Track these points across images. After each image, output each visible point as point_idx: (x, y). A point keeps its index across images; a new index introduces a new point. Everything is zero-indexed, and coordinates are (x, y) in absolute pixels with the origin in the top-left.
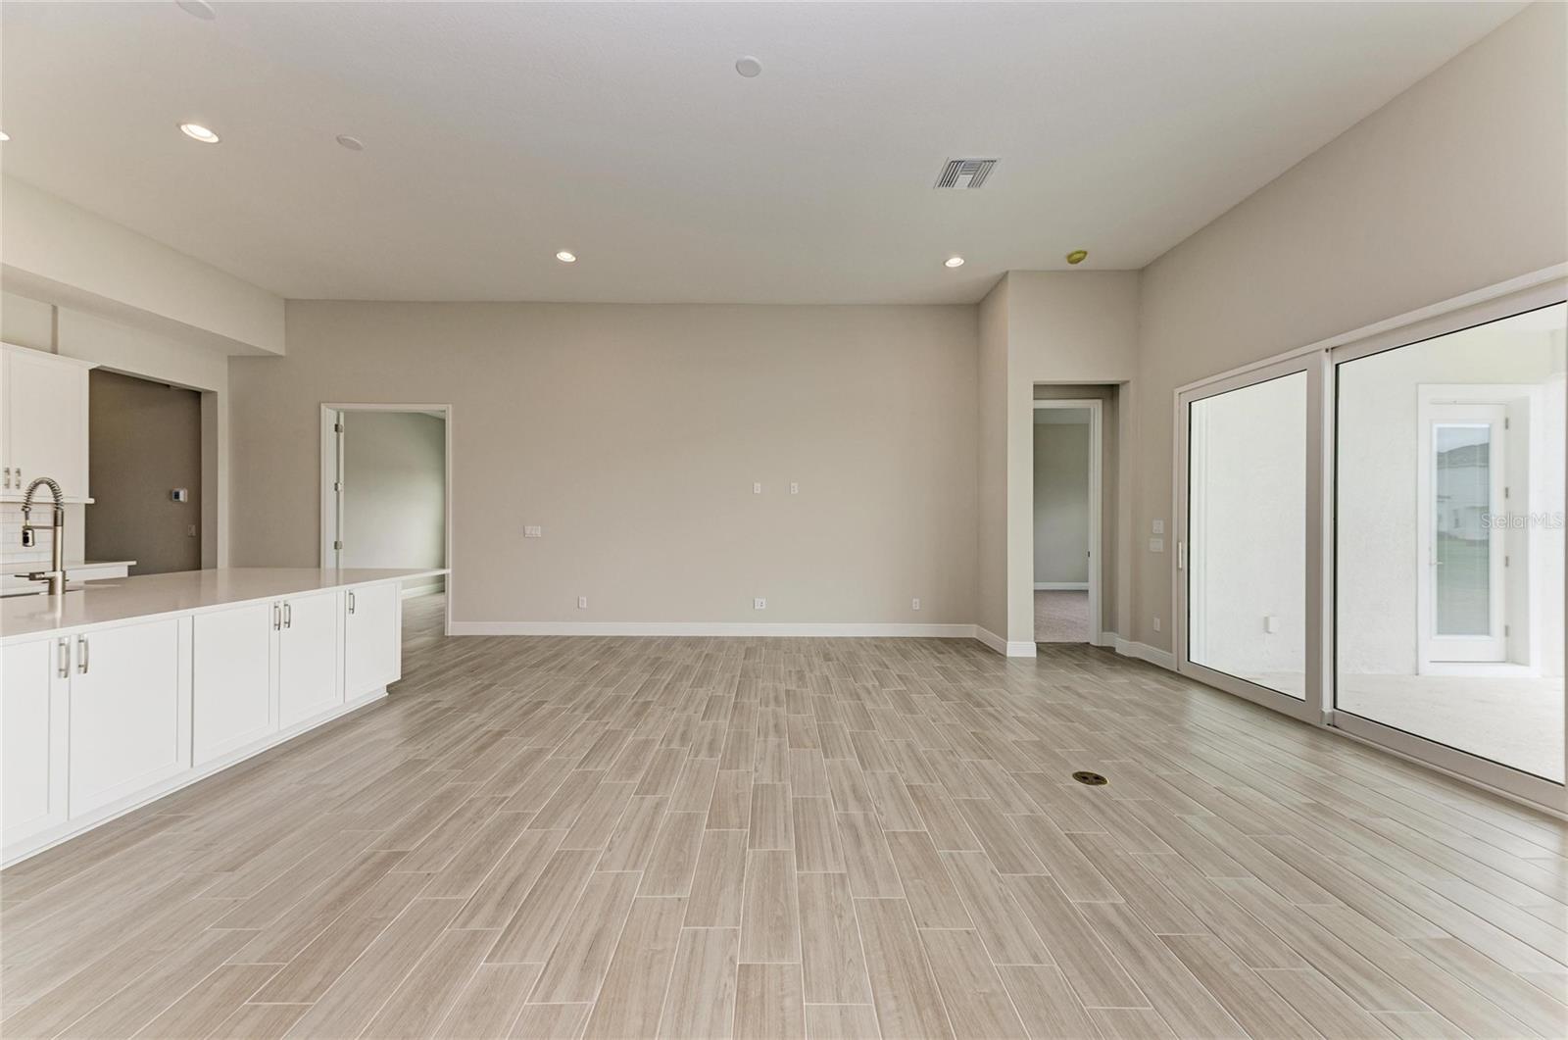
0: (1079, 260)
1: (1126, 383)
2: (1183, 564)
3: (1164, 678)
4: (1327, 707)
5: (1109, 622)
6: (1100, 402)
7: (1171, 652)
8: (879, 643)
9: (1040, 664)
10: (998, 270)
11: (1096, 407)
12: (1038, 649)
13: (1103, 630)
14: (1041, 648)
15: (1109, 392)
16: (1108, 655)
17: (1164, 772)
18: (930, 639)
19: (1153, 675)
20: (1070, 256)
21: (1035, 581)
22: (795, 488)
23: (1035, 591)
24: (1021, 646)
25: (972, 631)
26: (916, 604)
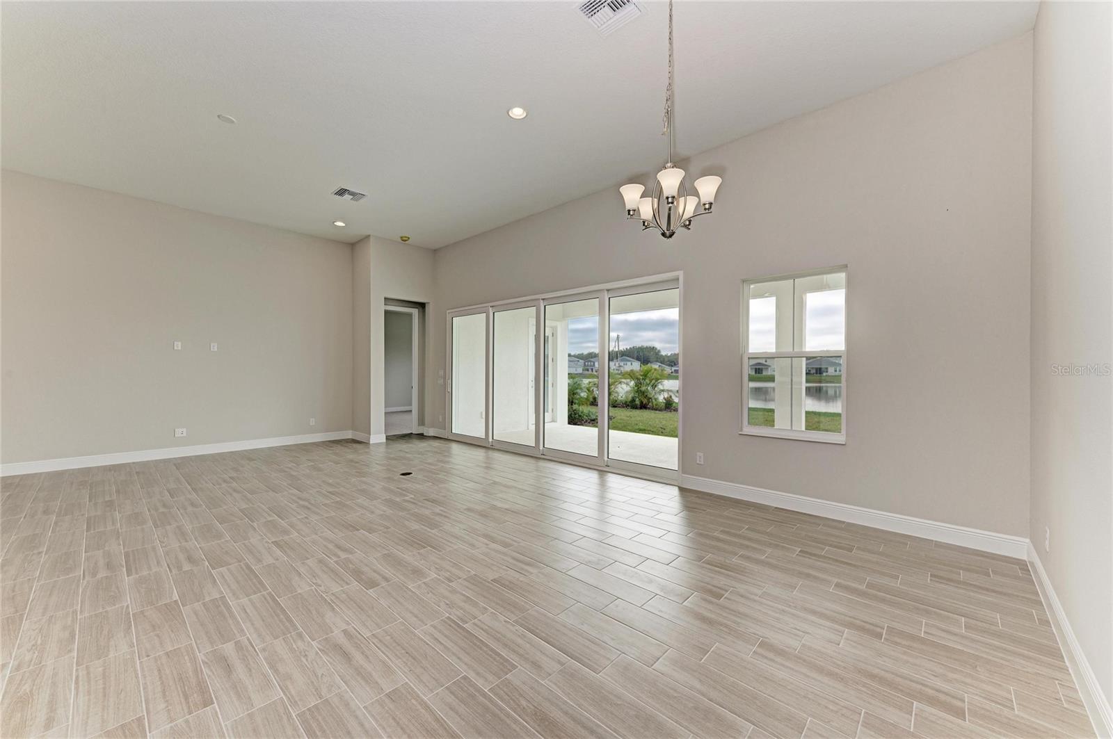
0: (406, 241)
1: (428, 303)
2: (449, 390)
3: (442, 441)
4: (490, 440)
5: (421, 422)
6: (417, 310)
7: (445, 429)
8: (287, 449)
9: (387, 444)
10: (365, 232)
11: (415, 312)
12: (387, 439)
13: (419, 425)
14: (388, 438)
15: (422, 306)
16: (421, 436)
17: (433, 467)
18: (323, 442)
19: (439, 441)
20: (401, 237)
21: (385, 407)
22: (214, 347)
23: (385, 413)
24: (377, 437)
25: (349, 435)
26: (312, 422)
